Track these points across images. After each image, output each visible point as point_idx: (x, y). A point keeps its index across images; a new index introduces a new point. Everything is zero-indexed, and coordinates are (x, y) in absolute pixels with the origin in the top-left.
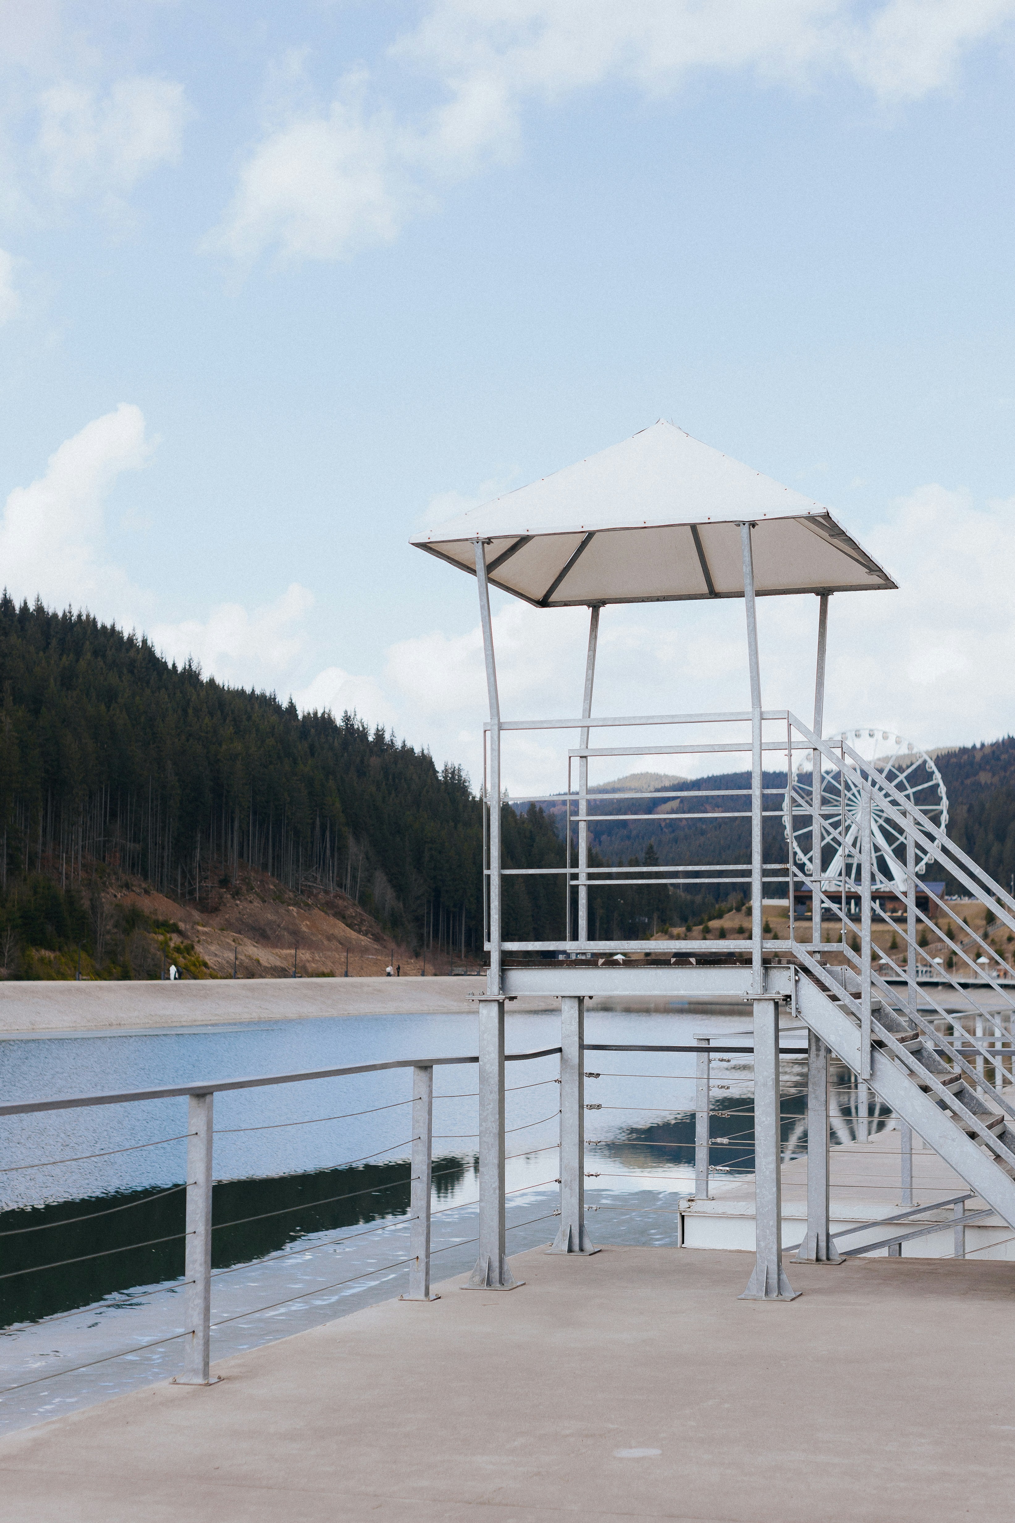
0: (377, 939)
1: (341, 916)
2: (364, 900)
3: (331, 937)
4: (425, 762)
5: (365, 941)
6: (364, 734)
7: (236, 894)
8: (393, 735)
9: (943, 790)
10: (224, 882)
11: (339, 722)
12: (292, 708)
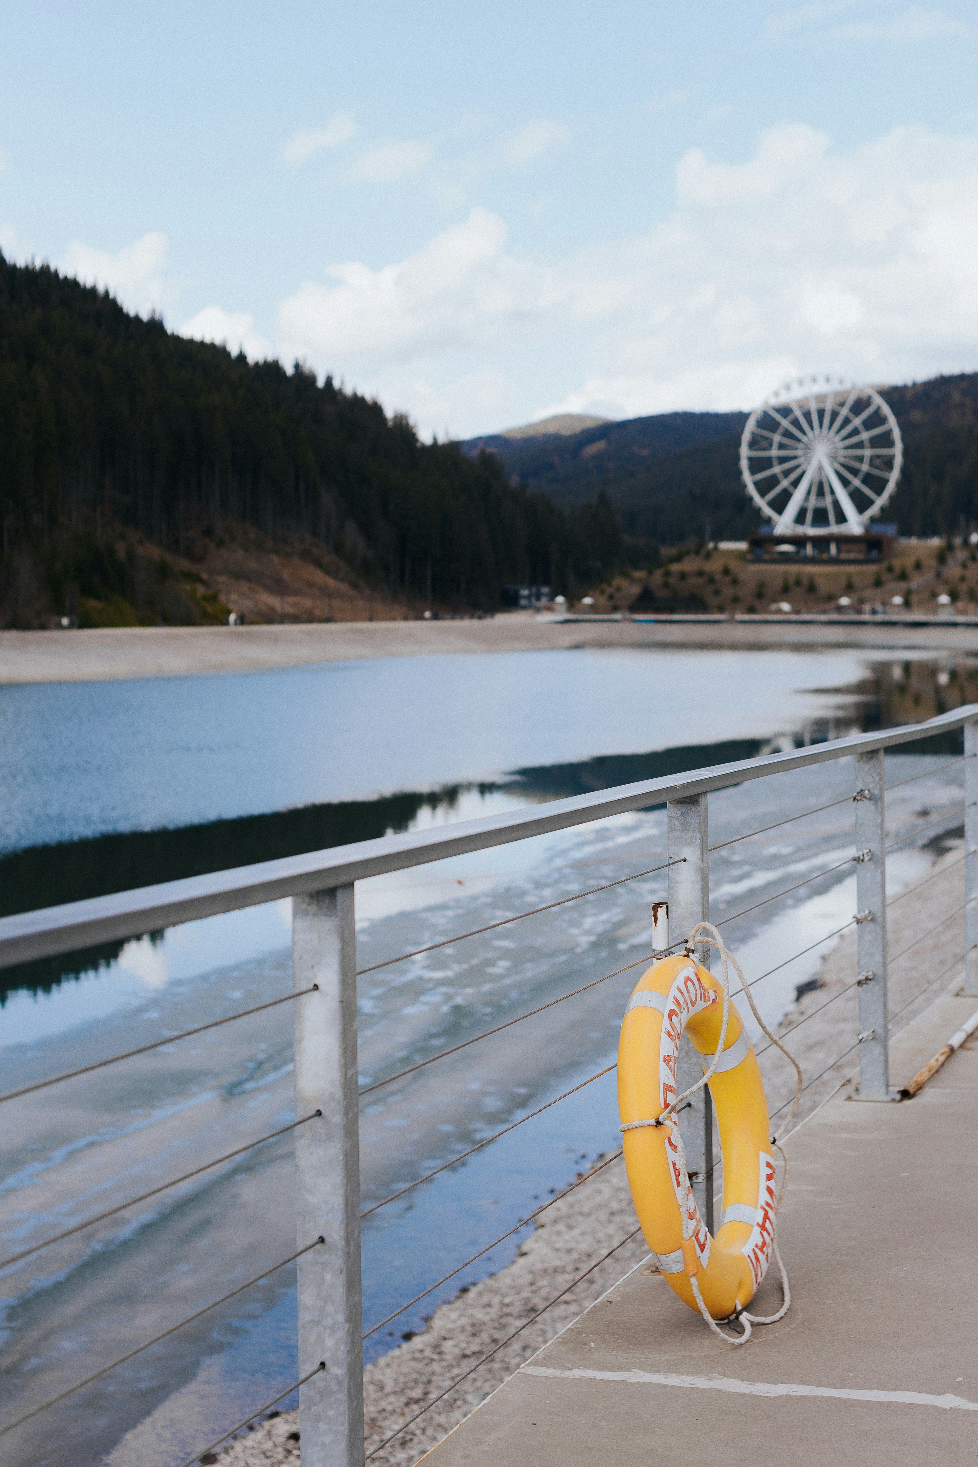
0: (355, 586)
1: (318, 563)
2: (338, 549)
3: (311, 585)
4: (376, 409)
5: (344, 588)
6: (312, 379)
7: (220, 544)
8: (342, 383)
9: (897, 434)
10: (208, 532)
11: (289, 371)
12: (242, 357)
